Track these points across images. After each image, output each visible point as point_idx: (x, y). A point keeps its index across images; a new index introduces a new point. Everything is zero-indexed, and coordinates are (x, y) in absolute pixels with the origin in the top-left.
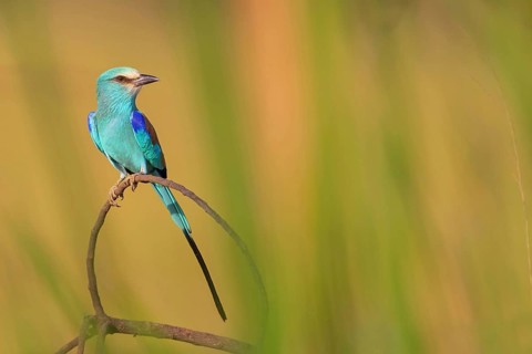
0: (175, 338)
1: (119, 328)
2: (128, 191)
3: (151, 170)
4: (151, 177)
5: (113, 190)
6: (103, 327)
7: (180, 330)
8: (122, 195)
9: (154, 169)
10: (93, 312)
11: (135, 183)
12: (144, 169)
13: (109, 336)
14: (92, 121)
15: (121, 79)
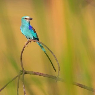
0: (39, 75)
1: (27, 73)
2: (29, 43)
3: (35, 39)
4: (34, 40)
5: (26, 43)
6: (24, 73)
7: (41, 73)
8: (28, 44)
9: (36, 38)
10: (22, 69)
11: (31, 41)
12: (33, 38)
13: (25, 75)
14: (21, 28)
15: (26, 18)
